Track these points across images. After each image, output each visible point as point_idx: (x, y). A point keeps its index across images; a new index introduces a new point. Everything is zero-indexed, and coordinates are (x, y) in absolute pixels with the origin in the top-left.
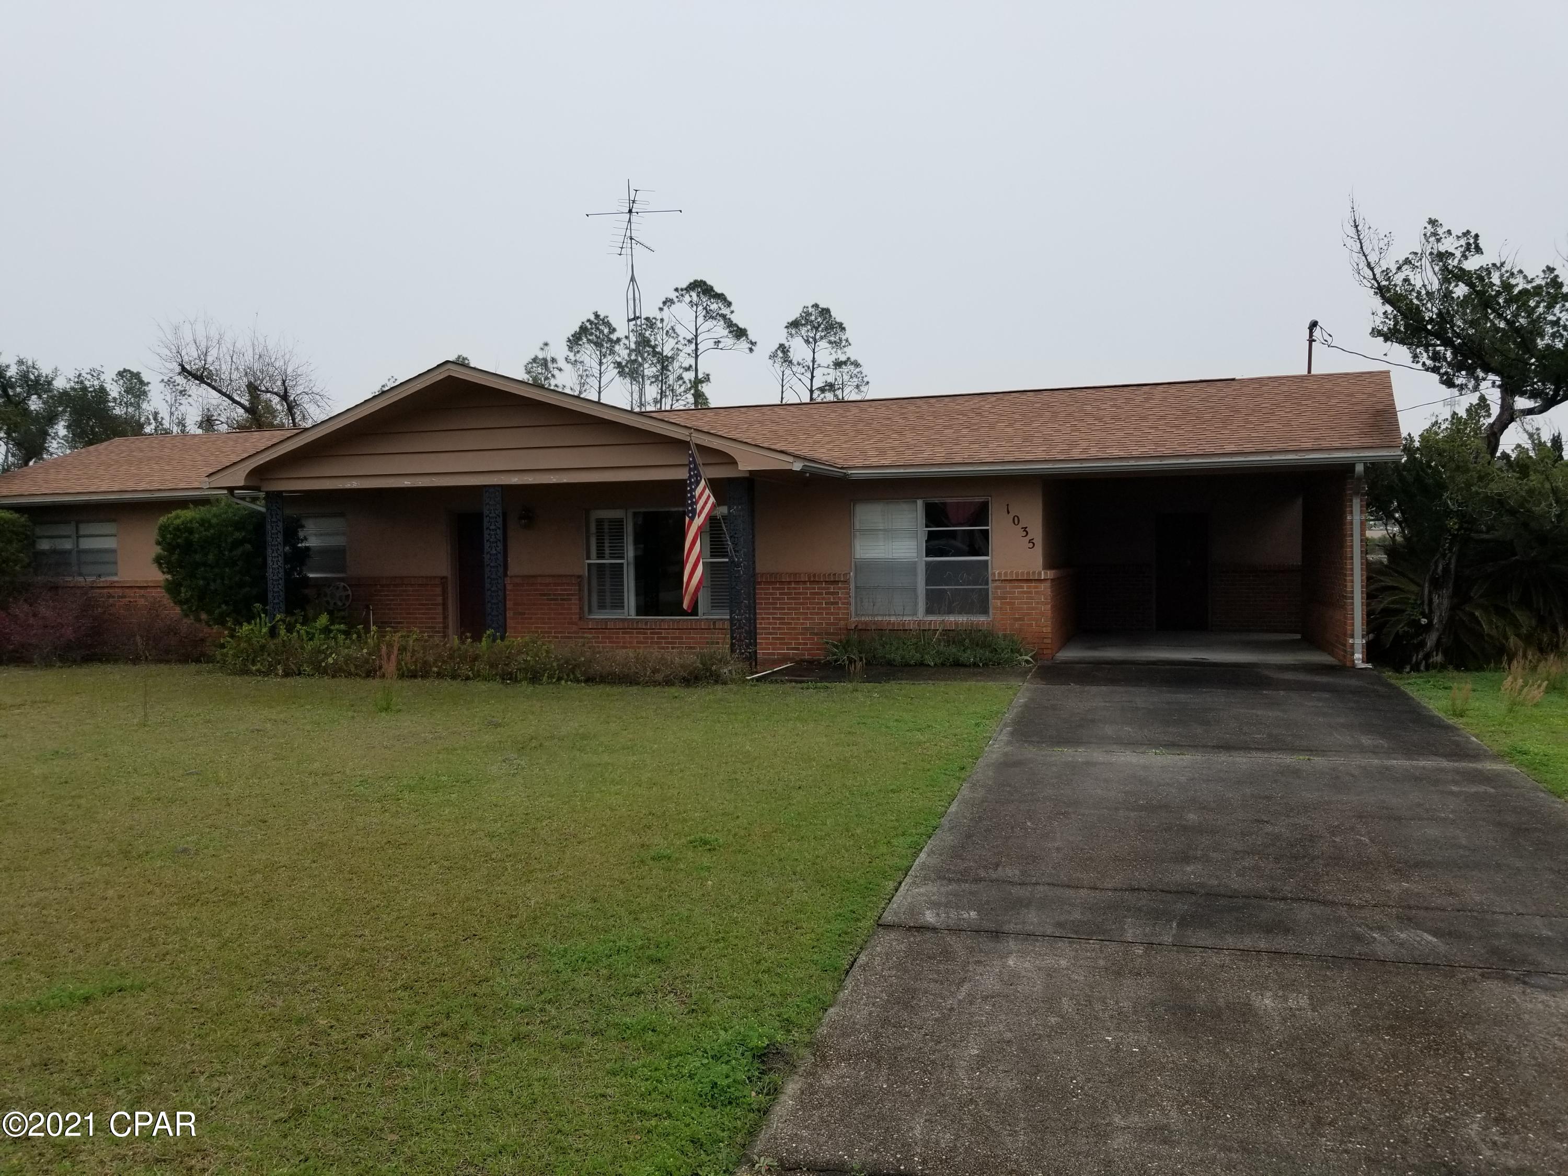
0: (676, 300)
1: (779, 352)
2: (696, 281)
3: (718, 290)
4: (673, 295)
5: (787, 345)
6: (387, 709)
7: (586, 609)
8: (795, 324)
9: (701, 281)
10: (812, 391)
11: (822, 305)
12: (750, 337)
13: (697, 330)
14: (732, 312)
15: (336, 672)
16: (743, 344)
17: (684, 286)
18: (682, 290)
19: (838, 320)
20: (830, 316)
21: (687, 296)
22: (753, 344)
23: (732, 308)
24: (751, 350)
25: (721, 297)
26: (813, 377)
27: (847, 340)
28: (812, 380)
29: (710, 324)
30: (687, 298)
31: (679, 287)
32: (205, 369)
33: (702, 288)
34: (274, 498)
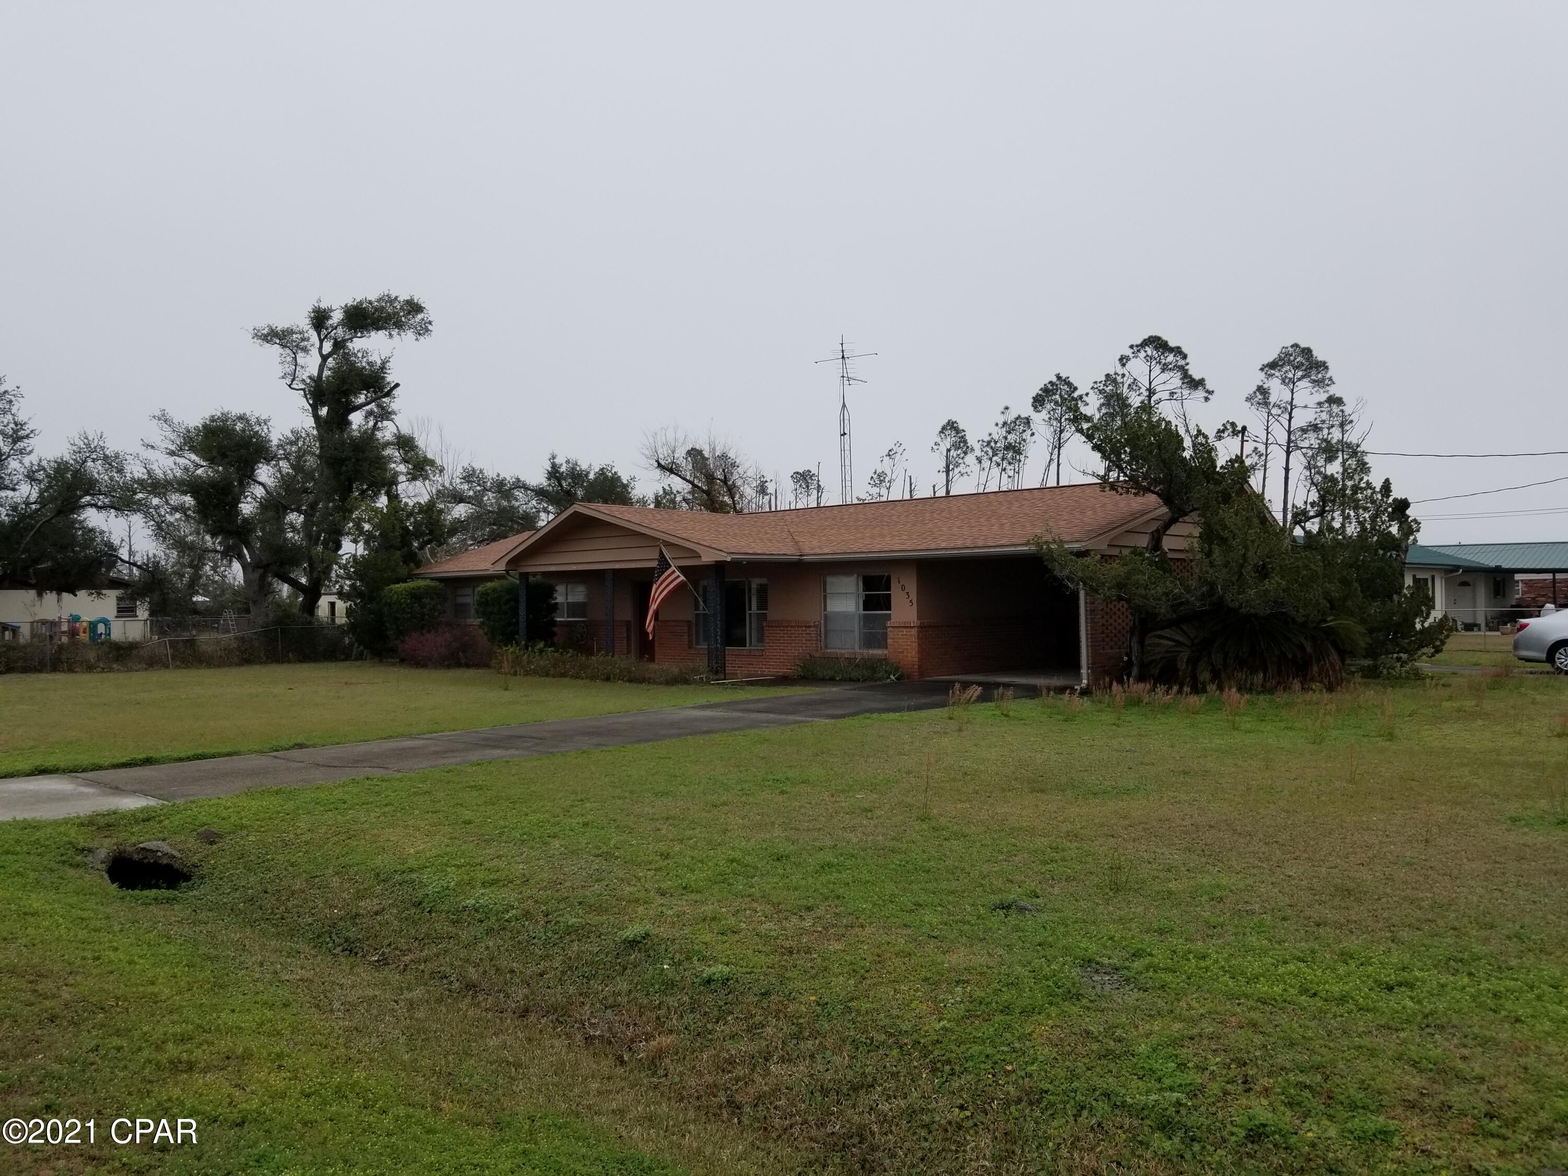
0: (1131, 356)
1: (1258, 394)
2: (1150, 337)
3: (1172, 344)
4: (1129, 352)
5: (1265, 386)
6: (506, 689)
7: (694, 642)
8: (1273, 365)
9: (1156, 337)
10: (1289, 432)
11: (1303, 345)
12: (1207, 387)
13: (1150, 383)
14: (1187, 364)
15: (535, 673)
16: (1200, 393)
17: (1139, 343)
18: (1137, 346)
19: (1319, 359)
20: (1312, 356)
21: (1142, 352)
22: (1211, 392)
23: (1187, 361)
24: (1207, 399)
25: (1178, 351)
26: (1291, 418)
27: (1330, 379)
28: (1290, 421)
29: (1166, 376)
30: (1142, 354)
31: (1135, 344)
32: (673, 462)
33: (1157, 343)
34: (524, 576)
